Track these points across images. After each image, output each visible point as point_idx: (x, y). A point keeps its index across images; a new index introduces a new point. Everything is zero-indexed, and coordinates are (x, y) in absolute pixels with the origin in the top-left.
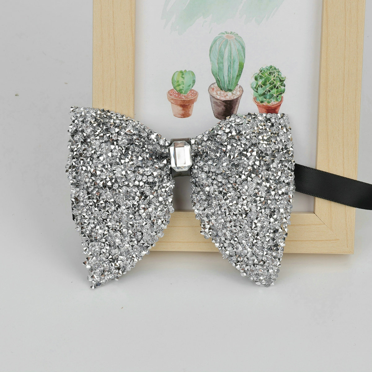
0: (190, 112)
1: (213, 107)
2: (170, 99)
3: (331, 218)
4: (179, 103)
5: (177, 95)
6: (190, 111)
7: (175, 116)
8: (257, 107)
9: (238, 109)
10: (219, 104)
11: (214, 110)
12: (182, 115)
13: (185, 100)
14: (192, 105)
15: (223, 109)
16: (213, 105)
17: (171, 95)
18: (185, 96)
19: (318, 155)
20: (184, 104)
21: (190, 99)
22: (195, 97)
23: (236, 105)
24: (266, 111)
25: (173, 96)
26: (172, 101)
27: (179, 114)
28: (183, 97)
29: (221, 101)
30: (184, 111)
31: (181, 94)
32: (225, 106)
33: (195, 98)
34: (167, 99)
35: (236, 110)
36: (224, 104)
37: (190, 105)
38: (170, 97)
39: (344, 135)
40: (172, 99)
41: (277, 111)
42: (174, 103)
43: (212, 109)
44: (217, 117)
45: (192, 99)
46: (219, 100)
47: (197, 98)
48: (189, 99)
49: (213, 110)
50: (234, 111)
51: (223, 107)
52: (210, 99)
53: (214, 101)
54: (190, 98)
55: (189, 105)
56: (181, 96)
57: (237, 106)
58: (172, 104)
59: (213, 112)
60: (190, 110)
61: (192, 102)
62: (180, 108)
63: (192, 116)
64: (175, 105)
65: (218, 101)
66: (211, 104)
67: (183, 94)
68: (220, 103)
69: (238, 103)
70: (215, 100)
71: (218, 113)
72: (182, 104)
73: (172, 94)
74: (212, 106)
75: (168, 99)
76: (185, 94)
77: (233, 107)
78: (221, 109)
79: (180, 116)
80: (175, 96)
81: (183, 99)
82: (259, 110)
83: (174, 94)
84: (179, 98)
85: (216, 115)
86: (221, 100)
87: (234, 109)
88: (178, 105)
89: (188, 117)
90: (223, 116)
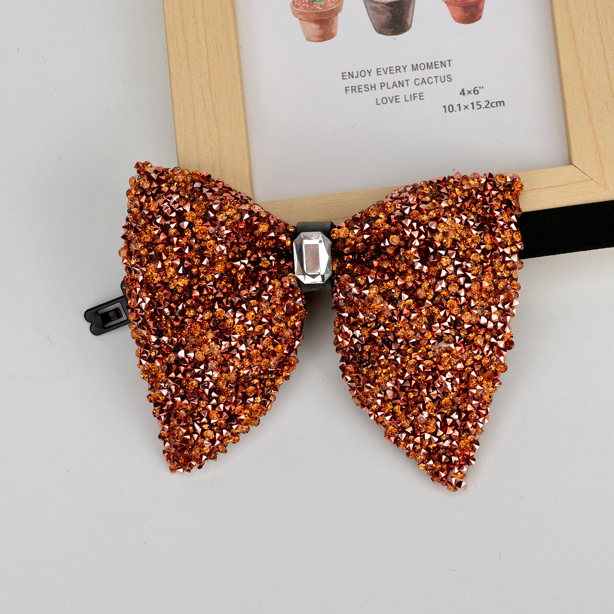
0: (333, 30)
1: (371, 15)
2: (296, 14)
3: (602, 166)
4: (312, 17)
5: (308, 6)
6: (334, 28)
7: (308, 39)
8: (445, 5)
9: (413, 13)
10: (381, 9)
11: (373, 20)
12: (320, 38)
13: (322, 11)
14: (336, 18)
15: (388, 17)
16: (371, 12)
17: (297, 6)
18: (321, 7)
19: (562, 62)
20: (321, 18)
21: (331, 9)
22: (338, 4)
23: (409, 8)
24: (462, 9)
25: (301, 8)
26: (301, 16)
27: (314, 36)
28: (319, 7)
29: (383, 5)
30: (323, 31)
31: (315, 3)
32: (391, 11)
33: (339, 7)
34: (292, 15)
35: (411, 15)
36: (390, 8)
37: (332, 19)
38: (296, 11)
39: (601, 23)
40: (301, 13)
41: (480, 6)
42: (304, 19)
43: (370, 19)
44: (380, 32)
45: (334, 7)
46: (379, 4)
47: (341, 5)
48: (328, 10)
49: (371, 21)
50: (407, 17)
51: (388, 14)
52: (364, 4)
53: (372, 7)
54: (331, 6)
55: (330, 18)
56: (314, 6)
57: (411, 8)
58: (302, 22)
59: (373, 25)
60: (332, 26)
61: (334, 12)
62: (315, 27)
63: (337, 36)
64: (306, 22)
65: (378, 6)
66: (367, 12)
67: (318, 3)
68: (382, 7)
69: (412, 3)
70: (373, 5)
71: (381, 25)
72: (318, 18)
73: (300, 5)
74: (369, 15)
75: (293, 13)
76: (321, 1)
77: (404, 11)
78: (385, 17)
79: (316, 39)
80: (304, 7)
81: (320, 11)
82: (450, 9)
83: (303, 4)
84: (313, 10)
85: (377, 28)
86: (382, 3)
87: (408, 14)
88: (311, 21)
89: (332, 38)
90: (390, 28)
